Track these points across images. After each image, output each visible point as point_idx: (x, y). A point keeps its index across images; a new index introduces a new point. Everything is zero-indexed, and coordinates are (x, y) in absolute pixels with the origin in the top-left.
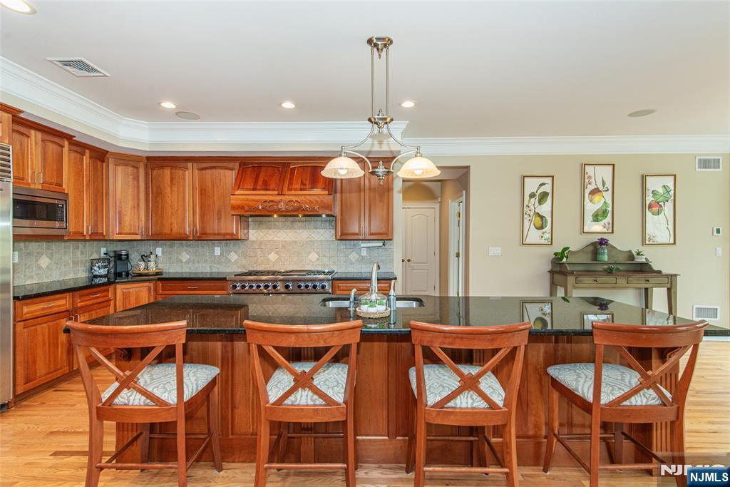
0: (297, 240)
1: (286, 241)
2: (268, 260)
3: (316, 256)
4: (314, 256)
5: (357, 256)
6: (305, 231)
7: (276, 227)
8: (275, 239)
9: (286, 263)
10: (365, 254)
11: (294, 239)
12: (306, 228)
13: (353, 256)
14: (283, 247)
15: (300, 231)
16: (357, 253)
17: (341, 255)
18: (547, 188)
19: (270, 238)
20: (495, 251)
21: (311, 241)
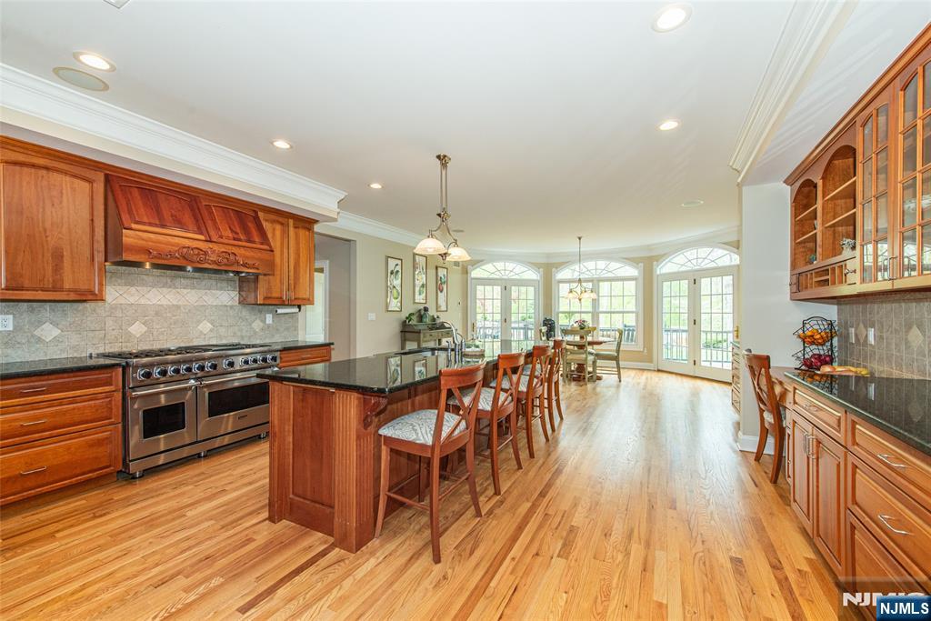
0: (180, 303)
1: (162, 305)
2: (130, 335)
3: (209, 326)
4: (206, 326)
5: (262, 324)
6: (193, 291)
7: (144, 284)
8: (143, 301)
9: (161, 337)
10: (271, 322)
11: (175, 303)
12: (194, 288)
13: (257, 325)
14: (157, 314)
15: (185, 291)
16: (262, 321)
17: (244, 323)
18: (398, 268)
19: (132, 300)
20: (372, 316)
21: (204, 306)
